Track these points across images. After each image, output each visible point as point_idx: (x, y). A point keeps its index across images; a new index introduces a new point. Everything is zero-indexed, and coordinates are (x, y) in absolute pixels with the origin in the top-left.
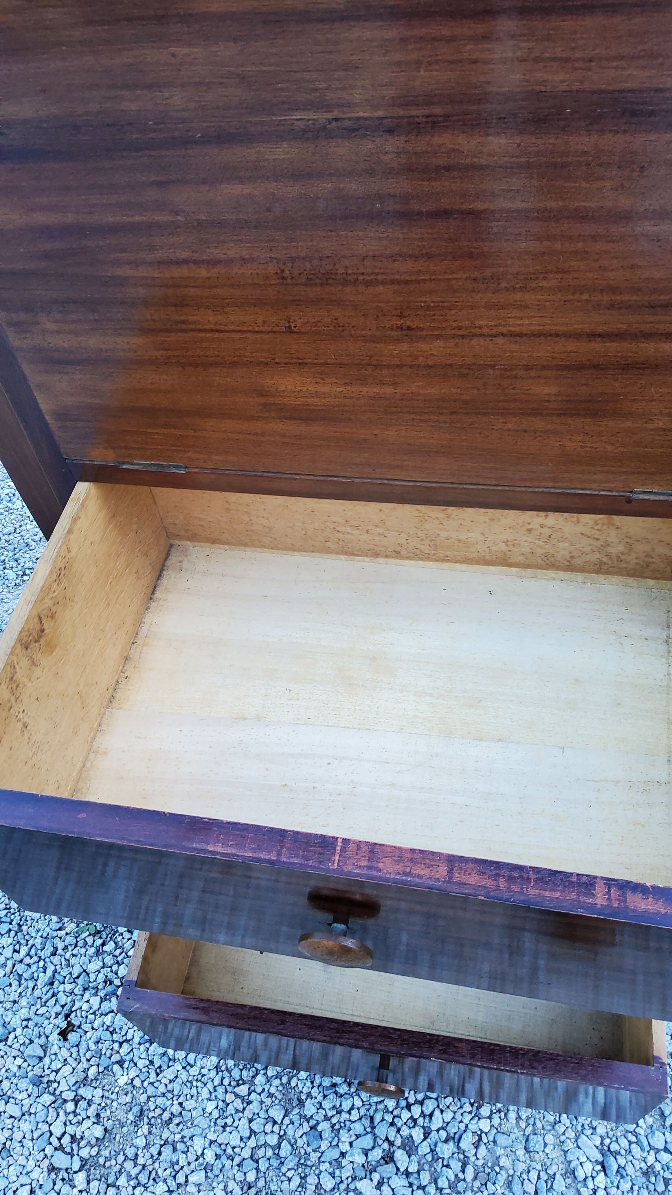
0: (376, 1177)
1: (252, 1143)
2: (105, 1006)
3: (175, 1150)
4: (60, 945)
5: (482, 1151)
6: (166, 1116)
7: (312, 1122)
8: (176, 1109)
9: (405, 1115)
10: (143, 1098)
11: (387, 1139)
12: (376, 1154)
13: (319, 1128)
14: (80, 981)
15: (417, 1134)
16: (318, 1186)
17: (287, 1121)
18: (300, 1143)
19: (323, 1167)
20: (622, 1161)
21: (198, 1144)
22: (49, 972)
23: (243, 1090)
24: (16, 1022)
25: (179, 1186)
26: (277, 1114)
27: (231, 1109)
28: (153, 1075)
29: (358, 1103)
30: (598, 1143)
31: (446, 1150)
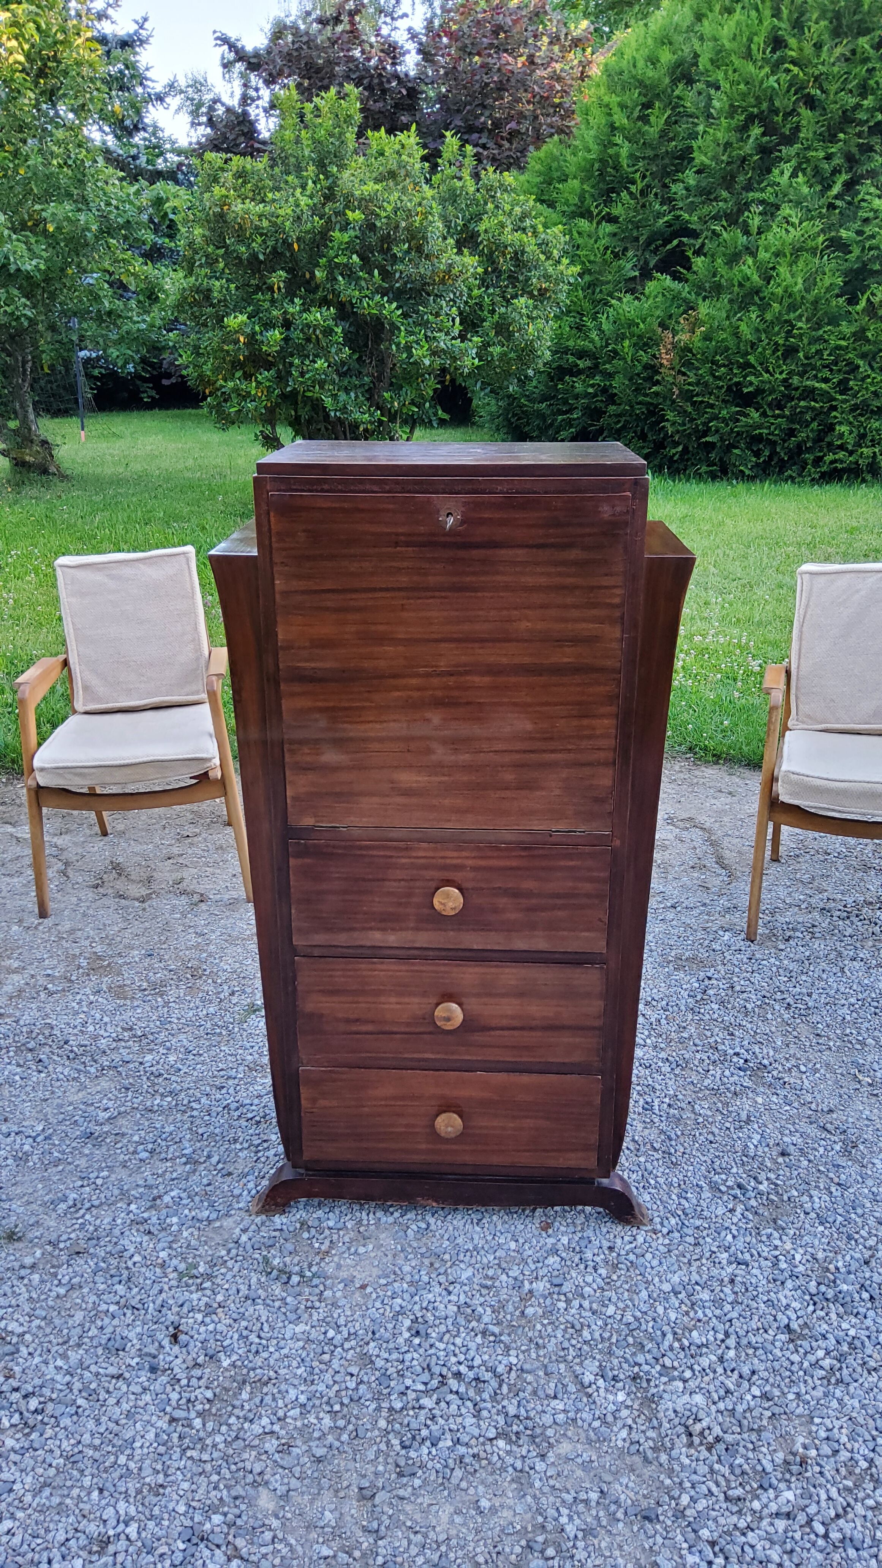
0: (435, 1397)
1: (336, 1387)
2: (208, 1320)
3: (274, 1399)
4: (166, 1287)
5: (513, 1374)
6: (266, 1378)
7: (383, 1371)
8: (272, 1373)
9: (453, 1360)
10: (245, 1371)
11: (441, 1375)
12: (434, 1383)
13: (388, 1373)
14: (186, 1306)
15: (463, 1369)
16: (391, 1409)
17: (362, 1372)
18: (374, 1385)
19: (392, 1398)
20: (616, 1373)
21: (293, 1394)
22: (159, 1302)
23: (326, 1357)
24: (132, 1335)
25: (279, 1419)
26: (354, 1370)
27: (317, 1371)
28: (251, 1357)
29: (416, 1355)
30: (597, 1364)
31: (488, 1376)
